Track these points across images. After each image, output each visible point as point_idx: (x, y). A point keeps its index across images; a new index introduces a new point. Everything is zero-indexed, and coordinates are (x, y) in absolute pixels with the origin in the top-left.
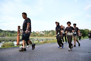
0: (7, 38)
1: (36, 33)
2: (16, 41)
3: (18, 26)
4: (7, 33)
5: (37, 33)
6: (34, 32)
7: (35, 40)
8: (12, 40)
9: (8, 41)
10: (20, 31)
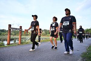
3: (9, 25)
7: (27, 40)
8: (2, 40)
10: (11, 30)
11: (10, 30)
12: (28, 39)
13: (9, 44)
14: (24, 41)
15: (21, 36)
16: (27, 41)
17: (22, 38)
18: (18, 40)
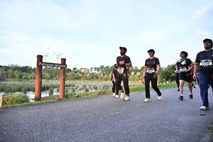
0: (10, 83)
1: (79, 72)
2: (34, 91)
3: (38, 56)
4: (10, 71)
5: (83, 71)
6: (75, 69)
8: (23, 89)
9: (14, 92)
10: (43, 67)
11: (40, 67)
12: (80, 87)
13: (38, 98)
14: (70, 91)
15: (64, 80)
16: (77, 92)
17: (67, 86)
18: (58, 90)
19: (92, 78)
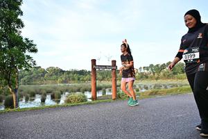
3: (92, 60)
8: (81, 89)
9: (75, 92)
10: (97, 70)
11: (94, 70)
13: (94, 98)
15: (116, 80)
18: (110, 90)
19: (142, 77)
